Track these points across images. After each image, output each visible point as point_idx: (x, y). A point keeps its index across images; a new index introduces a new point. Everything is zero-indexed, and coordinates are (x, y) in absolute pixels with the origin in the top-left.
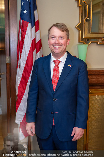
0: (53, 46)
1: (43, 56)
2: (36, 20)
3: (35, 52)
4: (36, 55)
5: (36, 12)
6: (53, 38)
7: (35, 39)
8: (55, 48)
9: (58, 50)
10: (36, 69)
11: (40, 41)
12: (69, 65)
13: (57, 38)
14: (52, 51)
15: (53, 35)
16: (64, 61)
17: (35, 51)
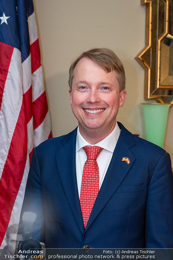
0: (84, 109)
1: (51, 136)
2: (32, 40)
3: (30, 124)
4: (34, 134)
5: (31, 19)
6: (83, 88)
7: (30, 91)
8: (87, 114)
9: (95, 120)
10: (38, 168)
11: (44, 97)
12: (124, 159)
13: (94, 88)
14: (81, 121)
15: (82, 79)
16: (112, 149)
17: (31, 122)
